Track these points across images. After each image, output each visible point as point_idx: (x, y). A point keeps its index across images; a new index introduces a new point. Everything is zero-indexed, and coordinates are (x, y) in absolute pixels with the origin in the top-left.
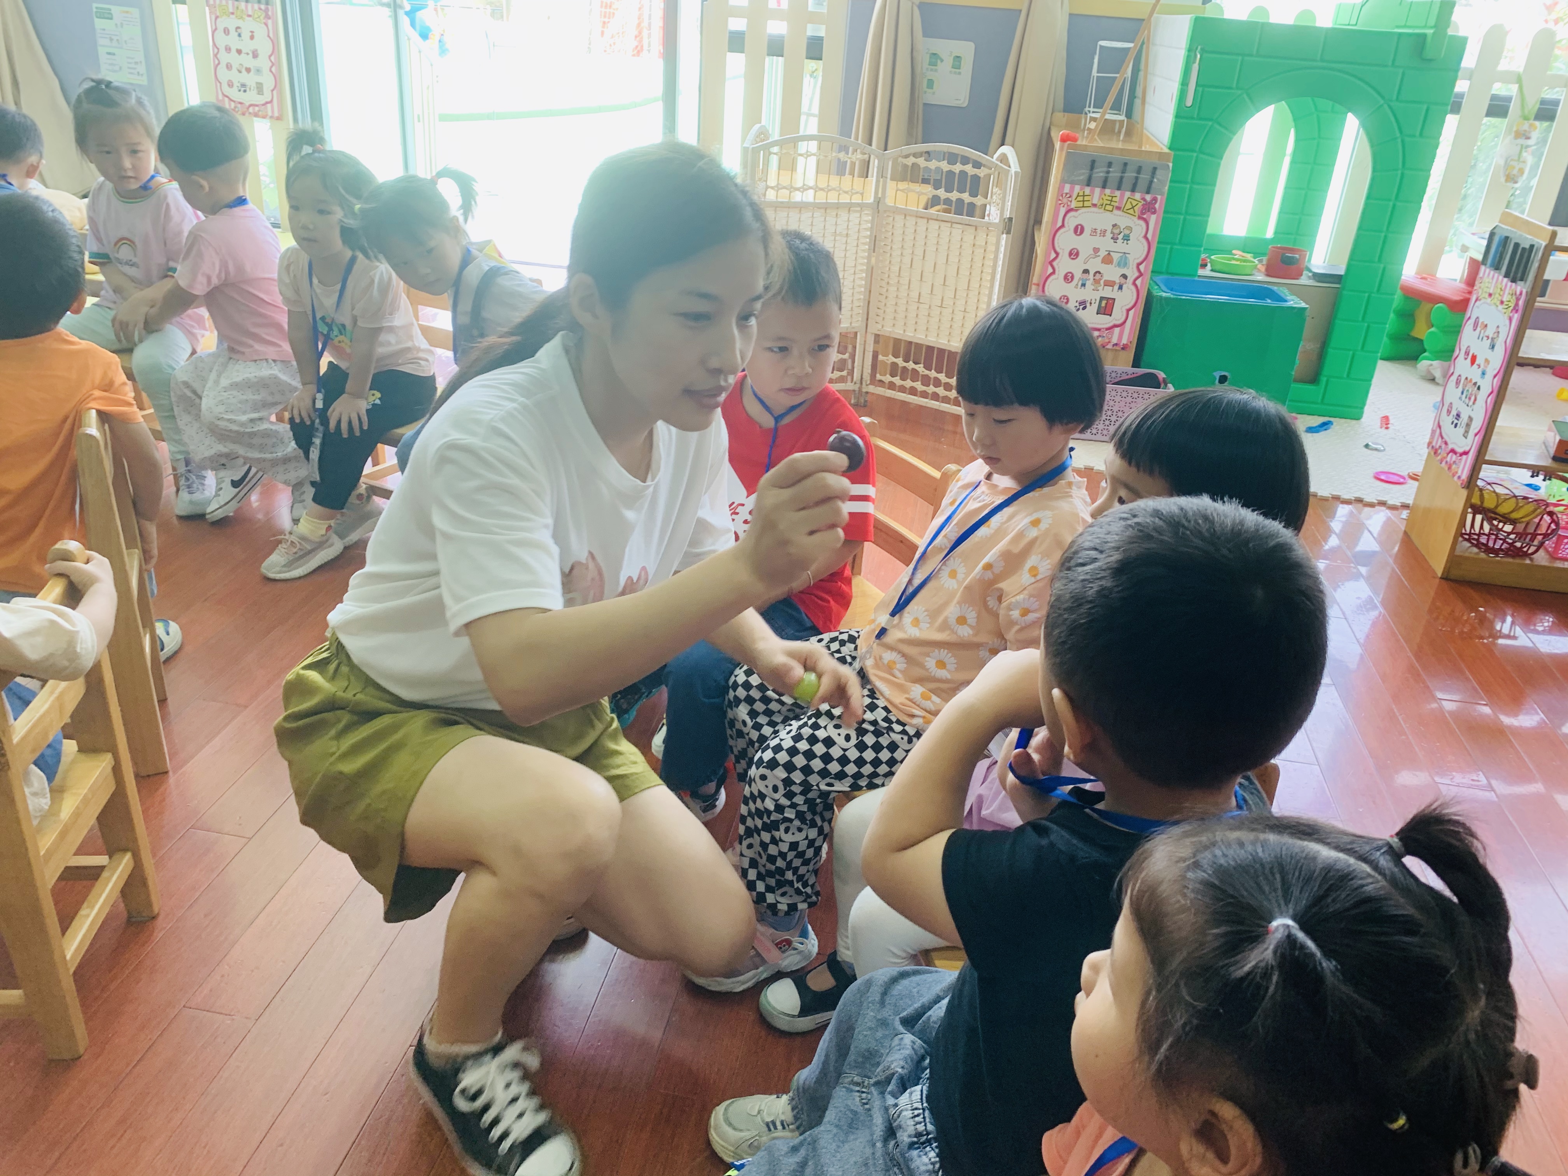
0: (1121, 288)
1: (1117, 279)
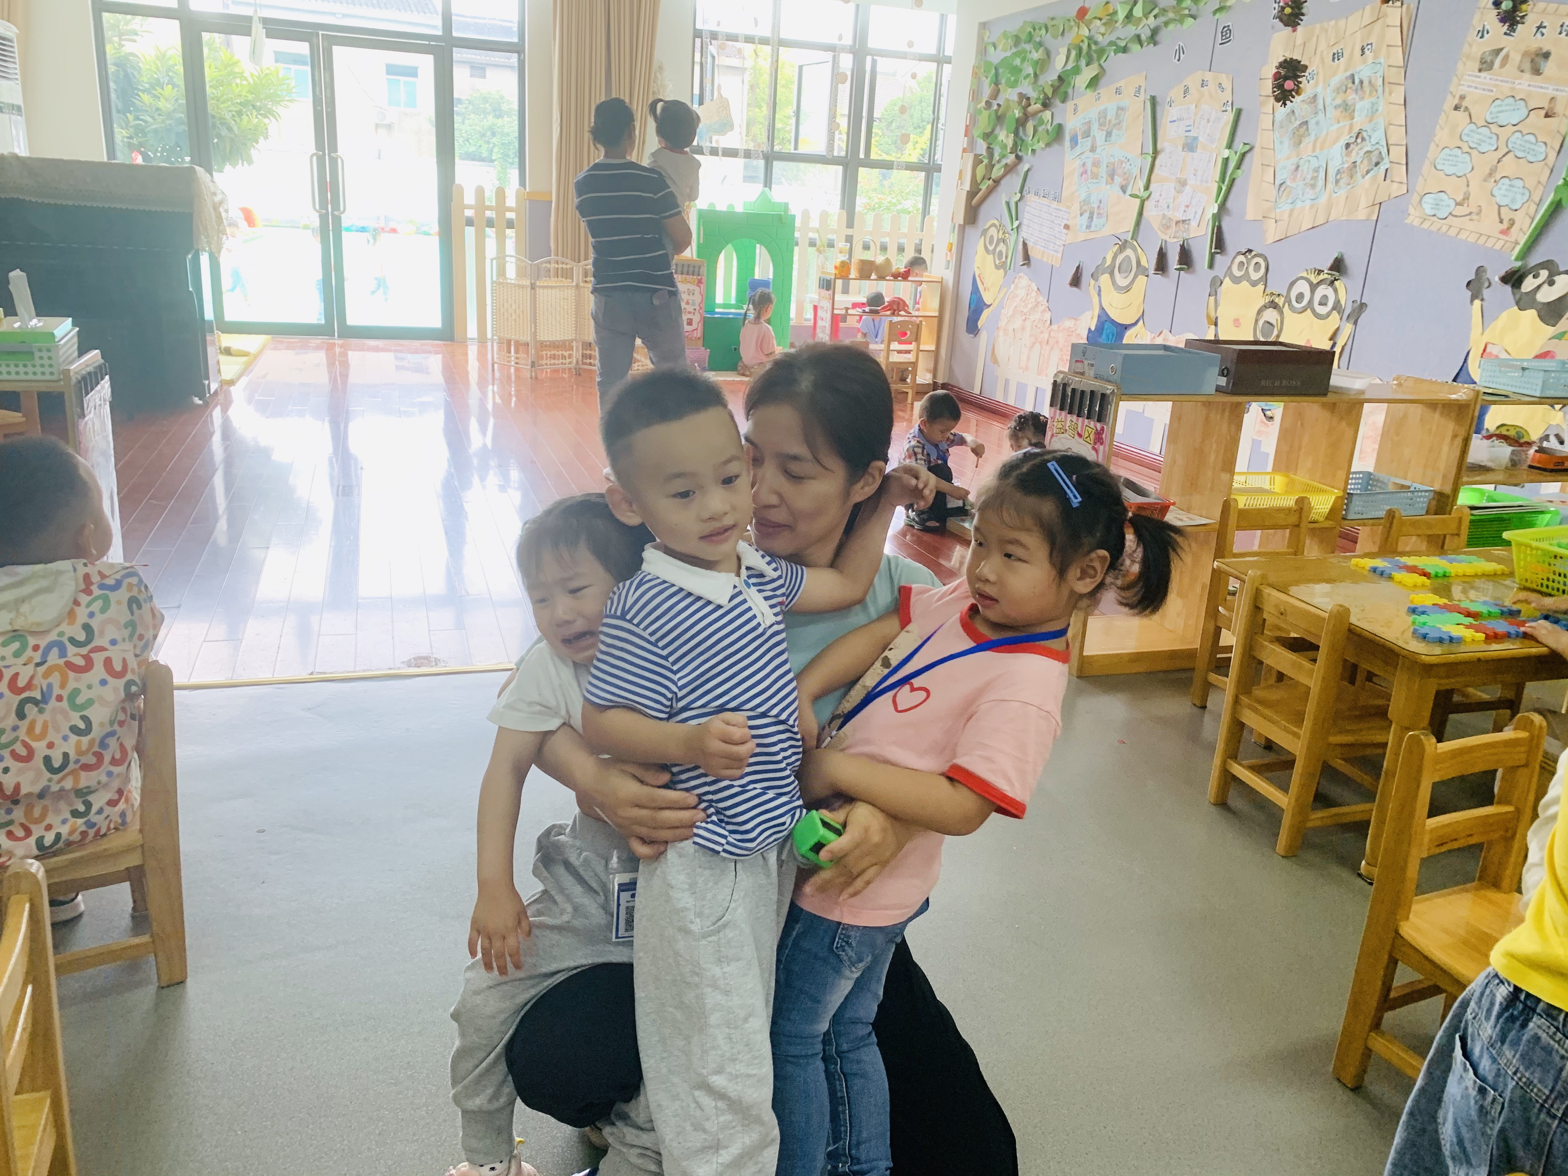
0: (694, 314)
1: (692, 311)
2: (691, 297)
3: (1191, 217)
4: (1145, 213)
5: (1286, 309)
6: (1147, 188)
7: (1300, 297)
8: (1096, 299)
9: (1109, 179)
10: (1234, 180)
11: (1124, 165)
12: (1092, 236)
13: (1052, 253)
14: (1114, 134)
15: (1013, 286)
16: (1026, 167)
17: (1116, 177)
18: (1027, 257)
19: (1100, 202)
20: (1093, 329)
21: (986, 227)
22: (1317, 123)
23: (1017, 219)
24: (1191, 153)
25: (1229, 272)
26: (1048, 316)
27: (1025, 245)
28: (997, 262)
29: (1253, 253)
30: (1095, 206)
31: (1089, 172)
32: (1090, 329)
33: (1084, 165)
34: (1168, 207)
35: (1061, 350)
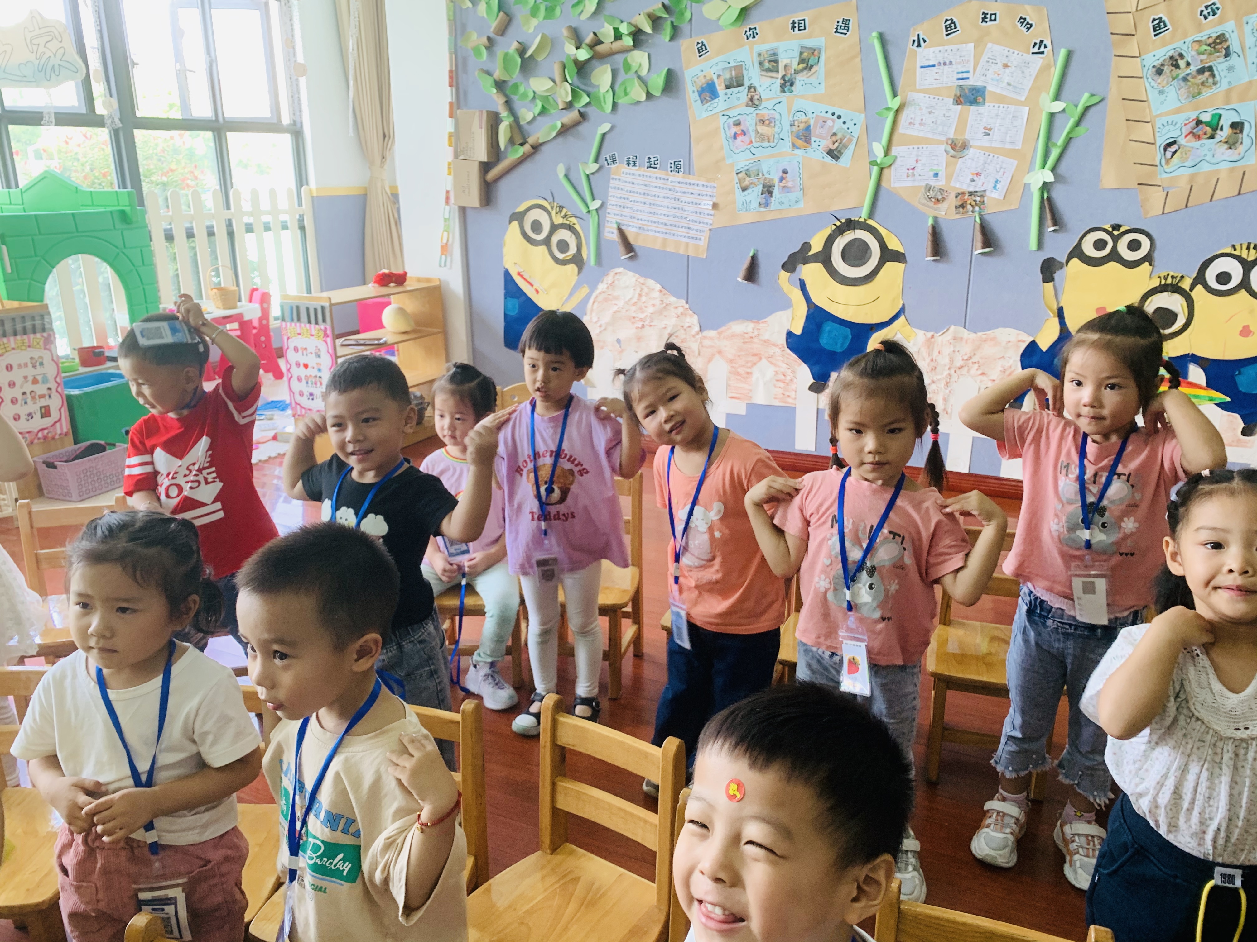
0: (50, 397)
1: (45, 392)
2: (39, 370)
3: (989, 186)
4: (884, 184)
5: (1199, 292)
6: (887, 152)
7: (1224, 277)
8: (797, 295)
9: (799, 142)
10: (1071, 138)
11: (829, 123)
12: (769, 217)
13: (686, 240)
14: (798, 84)
15: (602, 287)
16: (605, 127)
17: (813, 139)
18: (628, 247)
19: (785, 172)
20: (798, 331)
21: (521, 209)
22: (1230, 69)
23: (594, 199)
24: (972, 107)
25: (1077, 252)
26: (693, 320)
27: (621, 232)
28: (561, 256)
29: (1122, 230)
30: (775, 177)
31: (753, 134)
32: (790, 334)
33: (737, 124)
34: (936, 175)
35: (731, 361)
